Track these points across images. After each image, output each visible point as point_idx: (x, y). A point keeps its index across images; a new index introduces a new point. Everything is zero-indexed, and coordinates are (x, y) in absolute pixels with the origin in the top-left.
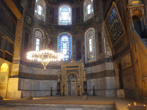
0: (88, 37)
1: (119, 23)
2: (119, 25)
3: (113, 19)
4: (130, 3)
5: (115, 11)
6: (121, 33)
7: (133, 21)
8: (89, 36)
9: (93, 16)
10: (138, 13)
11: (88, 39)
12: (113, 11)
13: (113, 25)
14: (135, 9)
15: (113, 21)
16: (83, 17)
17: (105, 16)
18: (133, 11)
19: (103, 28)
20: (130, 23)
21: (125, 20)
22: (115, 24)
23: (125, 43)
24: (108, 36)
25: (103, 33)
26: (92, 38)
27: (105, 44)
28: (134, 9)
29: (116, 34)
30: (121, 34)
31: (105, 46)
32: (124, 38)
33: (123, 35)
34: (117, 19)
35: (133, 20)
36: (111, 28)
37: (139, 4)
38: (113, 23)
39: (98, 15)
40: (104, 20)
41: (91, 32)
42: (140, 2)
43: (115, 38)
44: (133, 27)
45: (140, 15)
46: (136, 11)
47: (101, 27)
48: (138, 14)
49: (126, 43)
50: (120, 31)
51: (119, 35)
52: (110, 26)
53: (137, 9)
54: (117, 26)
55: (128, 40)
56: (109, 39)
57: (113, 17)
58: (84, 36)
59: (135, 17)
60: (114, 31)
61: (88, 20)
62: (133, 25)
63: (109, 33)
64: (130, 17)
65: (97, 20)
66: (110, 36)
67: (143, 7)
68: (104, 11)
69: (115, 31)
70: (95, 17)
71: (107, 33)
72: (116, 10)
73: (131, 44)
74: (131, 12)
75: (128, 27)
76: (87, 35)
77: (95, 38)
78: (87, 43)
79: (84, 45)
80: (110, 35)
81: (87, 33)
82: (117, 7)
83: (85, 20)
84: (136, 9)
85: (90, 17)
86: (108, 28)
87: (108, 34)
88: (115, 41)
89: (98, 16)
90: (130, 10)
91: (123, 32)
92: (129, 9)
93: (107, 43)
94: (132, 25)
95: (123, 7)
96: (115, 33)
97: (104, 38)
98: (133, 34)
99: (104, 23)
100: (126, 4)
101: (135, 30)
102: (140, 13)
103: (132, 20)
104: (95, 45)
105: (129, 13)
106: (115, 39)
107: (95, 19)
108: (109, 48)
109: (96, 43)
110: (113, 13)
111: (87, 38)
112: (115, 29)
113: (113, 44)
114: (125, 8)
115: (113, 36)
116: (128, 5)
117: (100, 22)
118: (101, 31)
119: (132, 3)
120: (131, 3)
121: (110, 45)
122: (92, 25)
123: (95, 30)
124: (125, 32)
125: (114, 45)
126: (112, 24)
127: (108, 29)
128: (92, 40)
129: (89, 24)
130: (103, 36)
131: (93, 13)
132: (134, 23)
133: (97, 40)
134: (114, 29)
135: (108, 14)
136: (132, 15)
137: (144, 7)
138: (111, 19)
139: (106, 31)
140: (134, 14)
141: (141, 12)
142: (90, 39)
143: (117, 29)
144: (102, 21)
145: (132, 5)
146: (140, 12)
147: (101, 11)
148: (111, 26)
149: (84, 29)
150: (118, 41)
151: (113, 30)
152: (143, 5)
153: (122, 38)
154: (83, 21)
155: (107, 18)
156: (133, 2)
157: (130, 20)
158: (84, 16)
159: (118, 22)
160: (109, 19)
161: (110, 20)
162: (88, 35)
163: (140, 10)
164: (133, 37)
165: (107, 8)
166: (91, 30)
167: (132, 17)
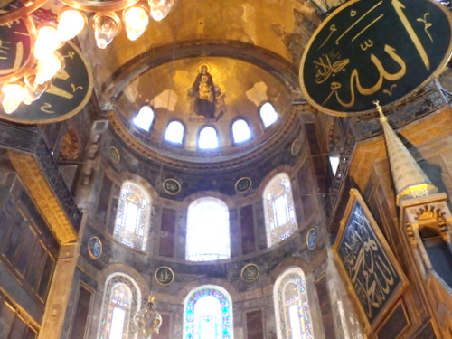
0: (284, 298)
1: (379, 252)
2: (380, 259)
3: (358, 238)
4: (401, 191)
5: (361, 215)
6: (391, 282)
7: (425, 245)
8: (289, 295)
9: (296, 232)
10: (434, 220)
11: (285, 305)
12: (354, 215)
13: (361, 259)
14: (422, 207)
15: (361, 246)
16: (264, 233)
17: (333, 230)
18: (418, 214)
19: (331, 268)
20: (416, 252)
21: (397, 242)
22: (369, 253)
23: (414, 319)
24: (350, 296)
25: (333, 285)
26: (298, 303)
27: (344, 325)
28: (417, 208)
29: (377, 286)
30: (392, 288)
31: (345, 331)
32: (407, 299)
33: (399, 290)
34: (372, 238)
35: (423, 241)
36: (356, 268)
37: (431, 193)
38: (362, 250)
39: (309, 227)
40: (332, 243)
41: (292, 281)
42: (433, 187)
43: (376, 301)
44: (428, 262)
45: (441, 226)
46: (425, 214)
47: (323, 266)
48: (434, 224)
49: (416, 319)
50: (389, 278)
51: (387, 291)
52: (352, 262)
53: (429, 209)
54: (376, 259)
55: (421, 306)
56: (355, 305)
57: (360, 234)
58: (270, 296)
59: (426, 232)
60: (367, 278)
61: (280, 243)
62: (426, 257)
63: (354, 285)
64: (411, 231)
65: (309, 242)
66: (359, 295)
67: (444, 203)
68: (328, 214)
69: (372, 278)
70: (303, 233)
71: (346, 285)
72: (363, 213)
73: (433, 321)
74: (411, 217)
75: (413, 264)
76: (280, 292)
77: (310, 303)
78: (282, 321)
79: (275, 329)
80: (356, 290)
81: (282, 284)
82: (367, 204)
83: (270, 244)
84: (425, 207)
85: (287, 234)
86: (346, 265)
87: (351, 288)
88: (376, 312)
89: (312, 232)
90: (408, 210)
91: (397, 280)
92: (404, 208)
93: (351, 320)
94: (422, 257)
95: (385, 204)
96: (374, 284)
97: (340, 303)
98: (432, 287)
99: (331, 253)
100: (392, 194)
101: (435, 275)
102: (440, 219)
103: (418, 240)
104: (311, 325)
105: (406, 220)
106: (376, 305)
107: (304, 241)
108: (359, 335)
109: (313, 320)
110: (357, 220)
111: (280, 303)
112: (372, 271)
113: (371, 321)
114: (390, 205)
115: (369, 293)
116: (398, 196)
117: (320, 249)
118: (324, 278)
119: (410, 192)
120: (406, 192)
121: (363, 325)
122: (295, 258)
123: (306, 274)
124: (404, 281)
125: (375, 325)
126: (357, 256)
127: (348, 270)
128: (299, 309)
129: (285, 256)
130: (333, 295)
131: (294, 221)
132: (426, 248)
133: (315, 307)
134: (366, 269)
135: (342, 223)
136: (415, 226)
137: (448, 201)
138: (351, 240)
139: (342, 277)
140: (423, 223)
141: (440, 215)
142: (293, 304)
143: (376, 270)
144: (324, 245)
145: (410, 197)
146: (438, 217)
147: (319, 216)
148: (355, 261)
149: (268, 272)
150: (387, 314)
151: (365, 273)
152: (443, 195)
153: (400, 301)
154: (264, 246)
155: (339, 236)
156: (412, 189)
157: (414, 243)
158: (268, 230)
159: (375, 249)
160: (345, 240)
161: (350, 242)
162: (286, 293)
163: (438, 211)
164: (436, 298)
165: (337, 205)
166: (293, 276)
167: (416, 232)
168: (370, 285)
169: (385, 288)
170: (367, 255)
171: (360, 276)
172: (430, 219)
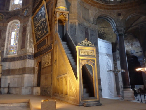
0: (11, 28)
1: (45, 23)
2: (45, 24)
3: (40, 17)
4: (58, 6)
5: (43, 10)
6: (46, 32)
7: (58, 24)
8: (13, 28)
9: (21, 8)
10: (63, 18)
11: (11, 31)
12: (42, 9)
13: (39, 23)
14: (62, 13)
15: (40, 19)
16: (9, 5)
17: (34, 12)
18: (60, 15)
19: (29, 23)
20: (55, 25)
21: (51, 21)
22: (42, 22)
23: (48, 43)
24: (33, 33)
25: (29, 29)
26: (15, 31)
27: (28, 41)
28: (60, 13)
29: (41, 32)
30: (45, 34)
31: (28, 43)
32: (48, 38)
33: (47, 35)
34: (45, 18)
35: (58, 23)
36: (37, 26)
37: (65, 10)
38: (40, 21)
39: (26, 8)
40: (32, 15)
41: (15, 24)
42: (66, 9)
43: (40, 36)
44: (57, 29)
45: (64, 21)
46: (62, 16)
47: (27, 22)
50: (45, 31)
51: (44, 34)
52: (36, 23)
53: (63, 14)
54: (44, 24)
55: (51, 40)
56: (33, 36)
57: (41, 16)
58: (6, 27)
59: (60, 21)
60: (39, 29)
61: (14, 10)
62: (57, 27)
63: (35, 30)
64: (56, 19)
65: (25, 13)
66: (35, 34)
67: (67, 14)
68: (33, 6)
69: (41, 29)
70: (23, 9)
71: (33, 29)
72: (44, 9)
73: (53, 44)
74: (58, 15)
75: (53, 29)
76: (10, 26)
77: (19, 32)
78: (8, 35)
79: (5, 37)
80: (35, 32)
81: (11, 24)
82: (47, 7)
83: (10, 9)
84: (62, 14)
85: (17, 8)
86: (34, 24)
87: (34, 31)
88: (39, 39)
89: (26, 10)
90: (58, 13)
91: (48, 32)
92: (57, 12)
93: (31, 40)
94: (56, 27)
95: (52, 9)
97: (29, 34)
98: (56, 36)
99: (31, 19)
100: (55, 7)
101: (58, 33)
102: (65, 19)
103: (57, 22)
104: (18, 39)
105: (56, 16)
106: (40, 37)
107: (23, 12)
108: (32, 45)
109: (19, 37)
110: (42, 11)
111: (9, 30)
112: (41, 27)
113: (37, 41)
114: (53, 10)
115: (38, 34)
116: (56, 8)
117: (28, 16)
118: (26, 26)
119: (60, 8)
120: (59, 7)
121: (34, 42)
122: (18, 17)
123: (20, 23)
124: (49, 33)
125: (37, 42)
126: (38, 22)
127: (34, 26)
128: (15, 33)
129: (15, 15)
130: (28, 32)
131: (21, 5)
132: (58, 25)
133: (21, 34)
134: (40, 27)
135: (37, 10)
136: (58, 18)
137: (69, 14)
138: (38, 16)
139: (32, 27)
140: (60, 18)
141: (65, 17)
142: (14, 31)
143: (43, 28)
144: (29, 16)
145: (59, 9)
146: (65, 18)
147: (31, 6)
148: (37, 23)
149: (7, 19)
150: (42, 40)
151: (39, 28)
152: (68, 12)
153: (46, 38)
154: (8, 9)
155: (35, 14)
156: (61, 7)
157: (55, 23)
158: (11, 4)
159: (44, 21)
160: (36, 16)
161: (38, 17)
162: (12, 27)
163: (65, 16)
164: (56, 39)
165: (37, 4)
166: (16, 23)
167: (57, 20)
168: (39, 31)
169: (43, 33)
170: (42, 23)
171: (38, 28)
172: (62, 17)
